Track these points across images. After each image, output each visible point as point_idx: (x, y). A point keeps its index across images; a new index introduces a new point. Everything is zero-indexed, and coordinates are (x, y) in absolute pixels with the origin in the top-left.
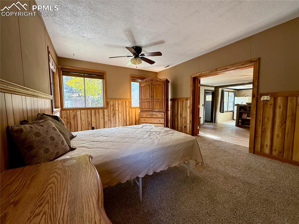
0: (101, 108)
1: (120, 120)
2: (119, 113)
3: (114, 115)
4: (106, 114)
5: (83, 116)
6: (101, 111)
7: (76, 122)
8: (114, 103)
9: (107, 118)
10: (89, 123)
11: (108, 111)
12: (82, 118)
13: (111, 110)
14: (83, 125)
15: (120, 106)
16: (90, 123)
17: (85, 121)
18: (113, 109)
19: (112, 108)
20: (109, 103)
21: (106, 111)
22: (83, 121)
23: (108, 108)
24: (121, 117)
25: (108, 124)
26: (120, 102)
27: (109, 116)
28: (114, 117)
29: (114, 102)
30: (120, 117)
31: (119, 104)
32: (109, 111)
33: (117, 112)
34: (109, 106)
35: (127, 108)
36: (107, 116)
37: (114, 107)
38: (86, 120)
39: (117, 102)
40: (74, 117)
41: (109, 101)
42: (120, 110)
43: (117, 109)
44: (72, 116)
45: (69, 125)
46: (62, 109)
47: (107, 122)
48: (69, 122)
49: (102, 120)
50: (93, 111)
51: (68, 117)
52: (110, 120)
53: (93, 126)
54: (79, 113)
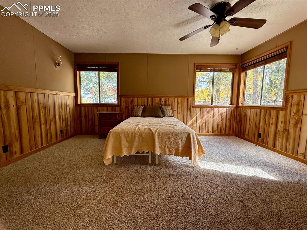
0: (277, 109)
4: (281, 119)
5: (252, 115)
6: (274, 112)
7: (245, 121)
8: (302, 99)
9: (282, 125)
10: (257, 127)
11: (286, 114)
12: (251, 118)
13: (292, 112)
14: (250, 127)
17: (253, 123)
18: (298, 112)
19: (294, 110)
20: (291, 98)
21: (281, 113)
22: (251, 122)
23: (287, 108)
25: (283, 137)
27: (285, 124)
28: (297, 127)
29: (302, 96)
32: (288, 115)
34: (290, 104)
36: (282, 122)
37: (301, 108)
38: (254, 121)
40: (245, 116)
41: (291, 95)
44: (243, 114)
45: (240, 124)
46: (237, 106)
47: (281, 133)
48: (240, 121)
49: (272, 127)
50: (263, 110)
51: (240, 116)
52: (286, 131)
53: (260, 133)
54: (249, 111)
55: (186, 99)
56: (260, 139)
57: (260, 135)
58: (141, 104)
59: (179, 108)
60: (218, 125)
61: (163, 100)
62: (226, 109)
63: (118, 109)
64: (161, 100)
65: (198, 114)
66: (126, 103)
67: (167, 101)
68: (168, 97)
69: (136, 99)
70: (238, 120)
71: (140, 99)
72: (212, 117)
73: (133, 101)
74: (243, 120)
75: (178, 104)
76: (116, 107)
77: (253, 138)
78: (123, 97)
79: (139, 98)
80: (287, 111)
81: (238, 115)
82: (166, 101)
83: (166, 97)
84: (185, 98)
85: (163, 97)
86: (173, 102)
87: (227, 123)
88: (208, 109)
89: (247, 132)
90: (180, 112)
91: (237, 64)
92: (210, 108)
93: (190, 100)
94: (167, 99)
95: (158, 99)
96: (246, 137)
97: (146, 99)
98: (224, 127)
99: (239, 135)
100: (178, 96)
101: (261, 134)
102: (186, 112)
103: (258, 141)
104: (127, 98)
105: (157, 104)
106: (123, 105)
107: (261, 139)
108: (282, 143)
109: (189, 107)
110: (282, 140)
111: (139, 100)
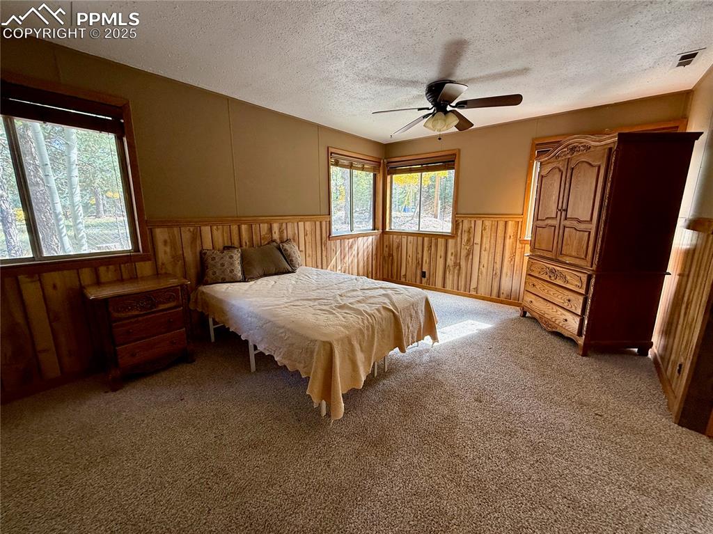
0: (445, 237)
1: (484, 270)
2: (483, 252)
3: (468, 255)
4: (450, 250)
5: (410, 246)
6: (441, 241)
7: (399, 256)
8: (473, 226)
9: (453, 258)
11: (456, 243)
13: (463, 241)
14: (408, 264)
15: (487, 233)
16: (420, 262)
18: (469, 240)
19: (465, 238)
20: (461, 224)
21: (451, 242)
22: (409, 257)
23: (457, 236)
24: (486, 261)
25: (454, 272)
26: (488, 223)
27: (456, 256)
28: (468, 259)
29: (473, 222)
30: (484, 261)
31: (484, 229)
32: (459, 245)
33: (477, 248)
34: (460, 231)
35: (508, 242)
36: (452, 254)
37: (472, 235)
38: (414, 255)
39: (479, 223)
40: (398, 247)
41: (460, 220)
42: (486, 244)
43: (478, 240)
44: (395, 245)
45: (390, 260)
46: (384, 232)
47: (451, 268)
48: (391, 255)
49: (440, 262)
50: (426, 239)
51: (390, 247)
52: (457, 265)
53: (424, 270)
54: (404, 240)
55: (318, 223)
56: (424, 280)
57: (423, 274)
58: (224, 243)
59: (307, 244)
60: (364, 267)
61: (276, 227)
62: (371, 237)
63: (145, 268)
64: (270, 229)
65: (338, 253)
66: (174, 247)
67: (285, 231)
68: (286, 221)
69: (206, 230)
70: (386, 254)
71: (217, 229)
72: (356, 255)
73: (199, 238)
74: (395, 254)
75: (306, 235)
76: (135, 262)
77: (413, 279)
78: (158, 226)
79: (215, 227)
80: (457, 239)
81: (385, 246)
82: (282, 231)
83: (281, 221)
84: (317, 220)
85: (275, 221)
86: (297, 232)
87: (374, 262)
88: (351, 240)
89: (403, 273)
90: (311, 253)
91: (380, 159)
92: (353, 239)
93: (324, 223)
94: (284, 225)
95: (265, 227)
96: (403, 280)
97: (234, 228)
98: (370, 270)
99: (390, 278)
100: (303, 217)
101: (425, 272)
102: (320, 252)
103: (421, 283)
104: (176, 230)
105: (263, 239)
106: (165, 253)
107: (426, 279)
108: (453, 280)
109: (323, 241)
110: (453, 276)
111: (215, 232)
